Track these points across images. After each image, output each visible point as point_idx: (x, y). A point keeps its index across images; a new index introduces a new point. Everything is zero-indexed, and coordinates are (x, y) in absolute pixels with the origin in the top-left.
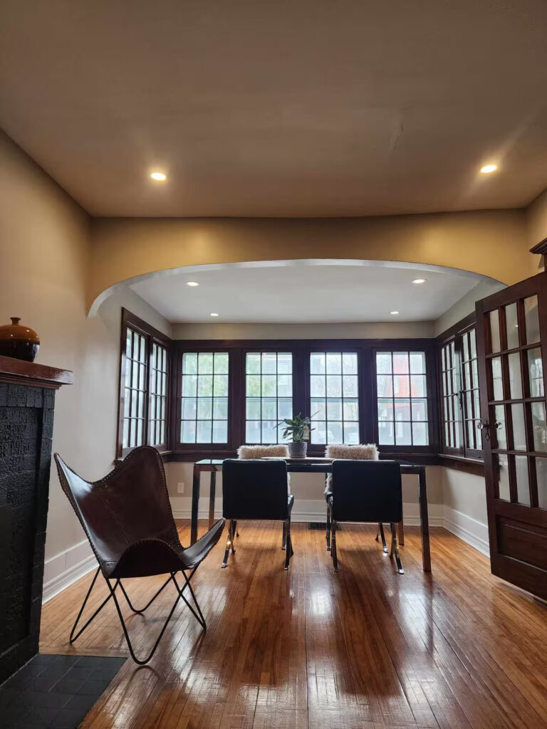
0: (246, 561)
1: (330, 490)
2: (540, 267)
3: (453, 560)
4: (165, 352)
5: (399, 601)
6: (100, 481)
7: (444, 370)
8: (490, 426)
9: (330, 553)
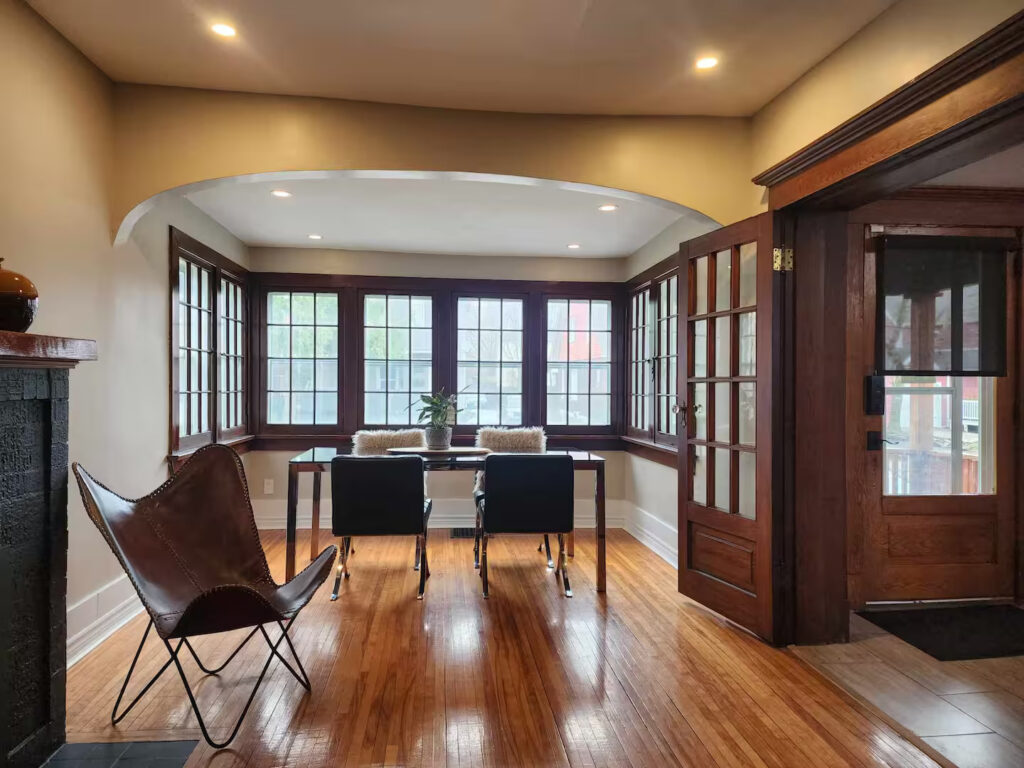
0: (364, 589)
1: (481, 488)
2: (763, 202)
3: (634, 575)
4: (239, 290)
5: (565, 634)
6: (147, 496)
7: (634, 326)
8: (688, 410)
9: (478, 571)
